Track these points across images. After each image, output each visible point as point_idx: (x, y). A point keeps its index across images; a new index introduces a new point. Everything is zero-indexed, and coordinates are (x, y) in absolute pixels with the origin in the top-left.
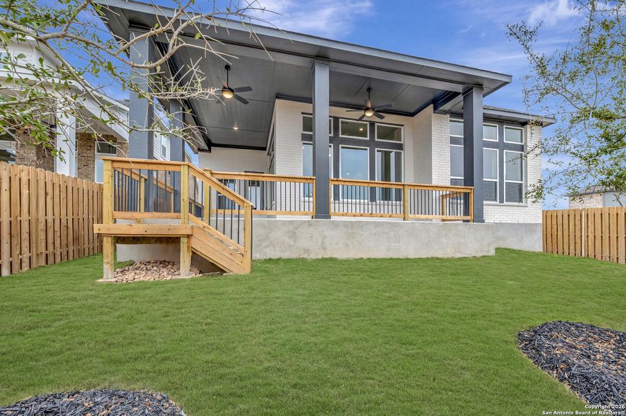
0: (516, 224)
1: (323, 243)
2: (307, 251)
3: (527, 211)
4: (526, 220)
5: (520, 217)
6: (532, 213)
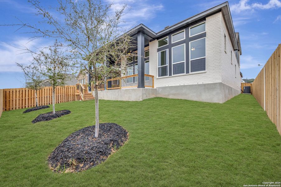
0: (196, 85)
3: (205, 76)
4: (205, 81)
5: (200, 80)
6: (210, 76)
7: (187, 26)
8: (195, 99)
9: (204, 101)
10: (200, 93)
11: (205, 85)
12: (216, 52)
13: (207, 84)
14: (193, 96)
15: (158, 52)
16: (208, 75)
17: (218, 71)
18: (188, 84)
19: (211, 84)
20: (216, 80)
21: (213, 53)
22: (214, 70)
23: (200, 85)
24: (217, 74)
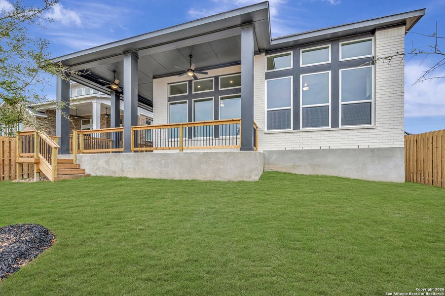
0: (354, 150)
1: (122, 167)
2: (114, 172)
3: (374, 133)
4: (373, 144)
5: (362, 142)
6: (383, 136)
7: (334, 39)
8: (353, 175)
9: (371, 179)
10: (364, 164)
11: (372, 150)
12: (395, 95)
13: (377, 148)
14: (349, 171)
15: (266, 79)
16: (379, 133)
17: (397, 127)
18: (338, 148)
19: (385, 149)
20: (395, 143)
21: (390, 95)
22: (391, 125)
23: (363, 150)
24: (395, 132)
